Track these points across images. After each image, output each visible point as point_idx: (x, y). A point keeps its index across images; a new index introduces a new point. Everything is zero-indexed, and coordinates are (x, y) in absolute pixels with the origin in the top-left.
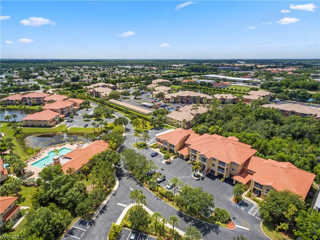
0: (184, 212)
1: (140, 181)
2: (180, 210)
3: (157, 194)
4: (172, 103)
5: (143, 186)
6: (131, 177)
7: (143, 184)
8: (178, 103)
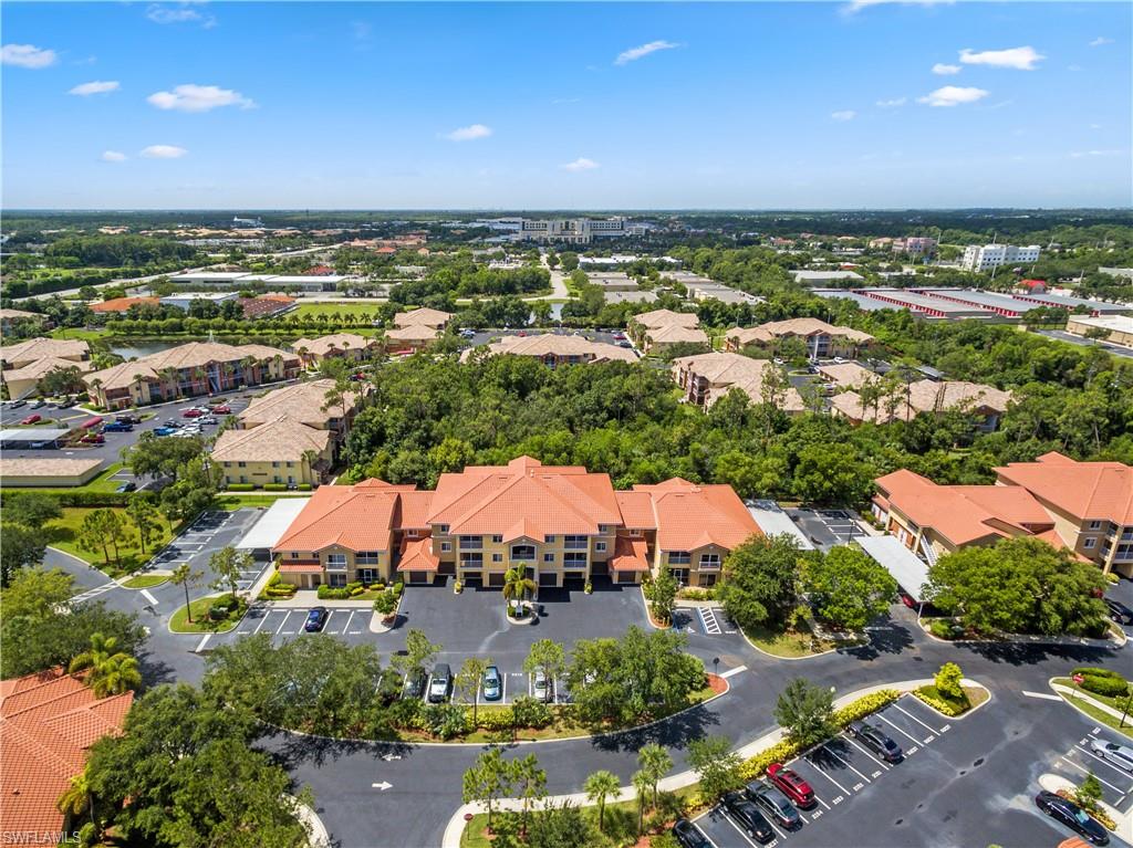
0: (607, 728)
1: (376, 738)
2: (594, 731)
3: (485, 737)
4: (146, 404)
5: (410, 748)
6: (321, 748)
7: (399, 740)
8: (170, 399)
